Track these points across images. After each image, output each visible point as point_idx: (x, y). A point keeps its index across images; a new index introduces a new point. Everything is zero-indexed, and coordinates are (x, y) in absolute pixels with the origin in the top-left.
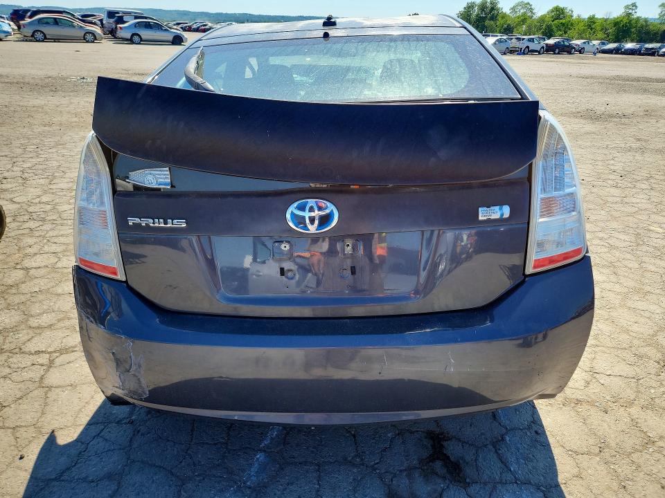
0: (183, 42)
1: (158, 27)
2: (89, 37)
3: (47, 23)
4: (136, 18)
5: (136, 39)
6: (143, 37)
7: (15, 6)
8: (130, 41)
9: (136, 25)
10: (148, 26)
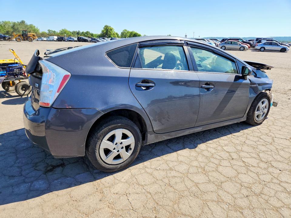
0: (286, 51)
1: (276, 45)
2: (242, 49)
3: (228, 43)
4: (267, 40)
5: (262, 49)
6: (266, 49)
7: (223, 38)
8: (260, 50)
9: (265, 44)
10: (271, 44)
